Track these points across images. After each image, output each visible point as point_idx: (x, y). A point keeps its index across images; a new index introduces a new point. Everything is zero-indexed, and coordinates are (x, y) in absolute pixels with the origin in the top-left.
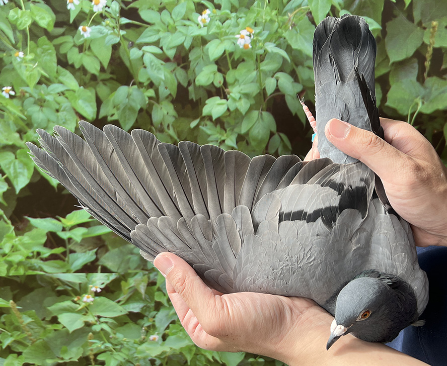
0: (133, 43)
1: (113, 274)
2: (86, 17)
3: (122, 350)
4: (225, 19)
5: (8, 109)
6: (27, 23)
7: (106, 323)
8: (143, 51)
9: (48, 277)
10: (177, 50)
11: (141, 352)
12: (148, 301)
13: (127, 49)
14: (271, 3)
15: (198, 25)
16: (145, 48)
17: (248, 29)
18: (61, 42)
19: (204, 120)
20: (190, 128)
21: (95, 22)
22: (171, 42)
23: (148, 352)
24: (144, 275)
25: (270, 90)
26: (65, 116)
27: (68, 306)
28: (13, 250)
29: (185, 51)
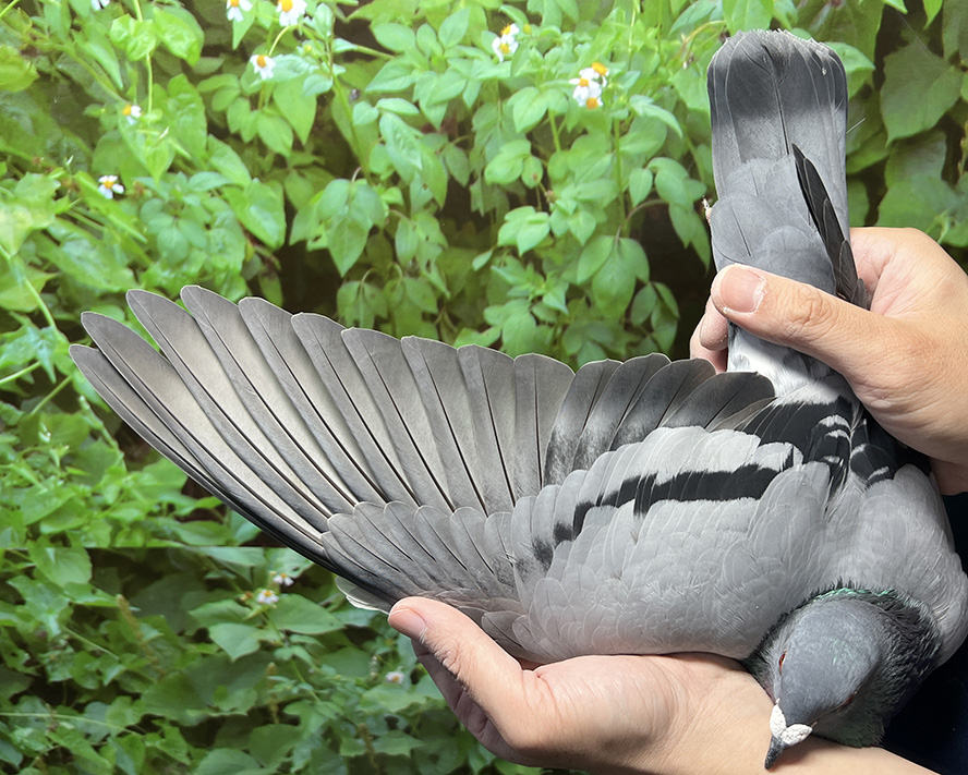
0: (359, 93)
2: (264, 36)
3: (334, 698)
4: (547, 47)
5: (110, 221)
6: (146, 48)
7: (302, 645)
8: (380, 109)
9: (189, 552)
10: (448, 109)
11: (369, 703)
13: (347, 105)
14: (645, 12)
15: (492, 57)
16: (383, 103)
17: (596, 66)
18: (215, 87)
19: (501, 255)
20: (472, 270)
21: (283, 48)
22: (436, 92)
23: (383, 704)
25: (638, 194)
26: (224, 237)
27: (229, 610)
28: (122, 498)
29: (466, 111)
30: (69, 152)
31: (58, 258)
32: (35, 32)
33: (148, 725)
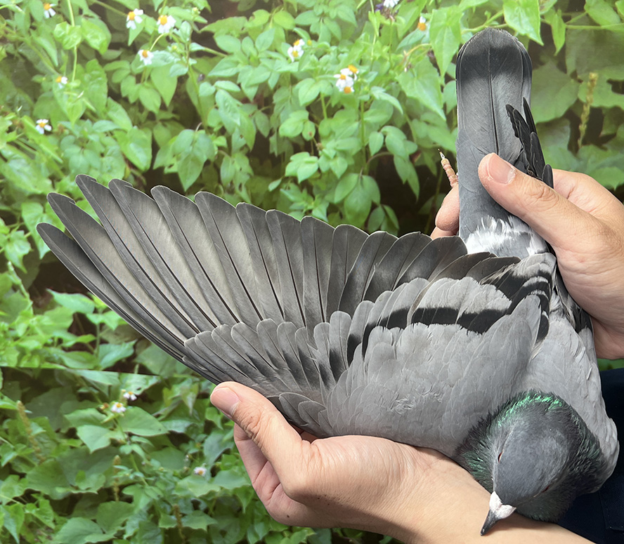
0: (204, 76)
1: (154, 377)
2: (148, 39)
3: (158, 484)
4: (321, 54)
5: (40, 148)
6: (73, 43)
7: (139, 443)
8: (216, 87)
9: (69, 373)
10: (259, 89)
11: (181, 489)
12: (196, 420)
13: (196, 84)
14: (382, 35)
15: (287, 59)
16: (218, 83)
17: (351, 67)
18: (118, 67)
19: (287, 182)
20: (268, 191)
21: (159, 47)
22: (252, 79)
23: (190, 489)
24: (194, 382)
25: (375, 148)
26: (112, 162)
27: (92, 415)
28: (28, 333)
29: (269, 91)
30: (20, 103)
31: (5, 170)
32: (8, 29)
33: (28, 497)
